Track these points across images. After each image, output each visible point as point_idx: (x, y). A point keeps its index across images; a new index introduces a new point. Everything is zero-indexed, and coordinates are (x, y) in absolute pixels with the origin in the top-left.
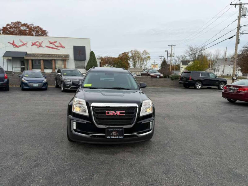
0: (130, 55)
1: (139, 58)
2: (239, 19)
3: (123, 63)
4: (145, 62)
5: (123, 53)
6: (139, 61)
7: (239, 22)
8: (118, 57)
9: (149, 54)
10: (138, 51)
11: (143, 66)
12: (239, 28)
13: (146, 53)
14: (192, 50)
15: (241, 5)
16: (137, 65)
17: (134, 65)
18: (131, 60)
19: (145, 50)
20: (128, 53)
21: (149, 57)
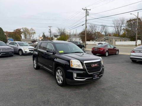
0: (22, 30)
1: (28, 32)
2: (86, 16)
3: (16, 35)
4: (32, 36)
5: (17, 29)
6: (29, 34)
7: (86, 18)
8: (13, 32)
9: (34, 30)
10: (27, 28)
11: (31, 38)
12: (86, 20)
13: (33, 30)
14: (59, 29)
15: (86, 10)
16: (27, 37)
17: (25, 37)
18: (23, 34)
19: (32, 28)
20: (20, 29)
21: (35, 32)
